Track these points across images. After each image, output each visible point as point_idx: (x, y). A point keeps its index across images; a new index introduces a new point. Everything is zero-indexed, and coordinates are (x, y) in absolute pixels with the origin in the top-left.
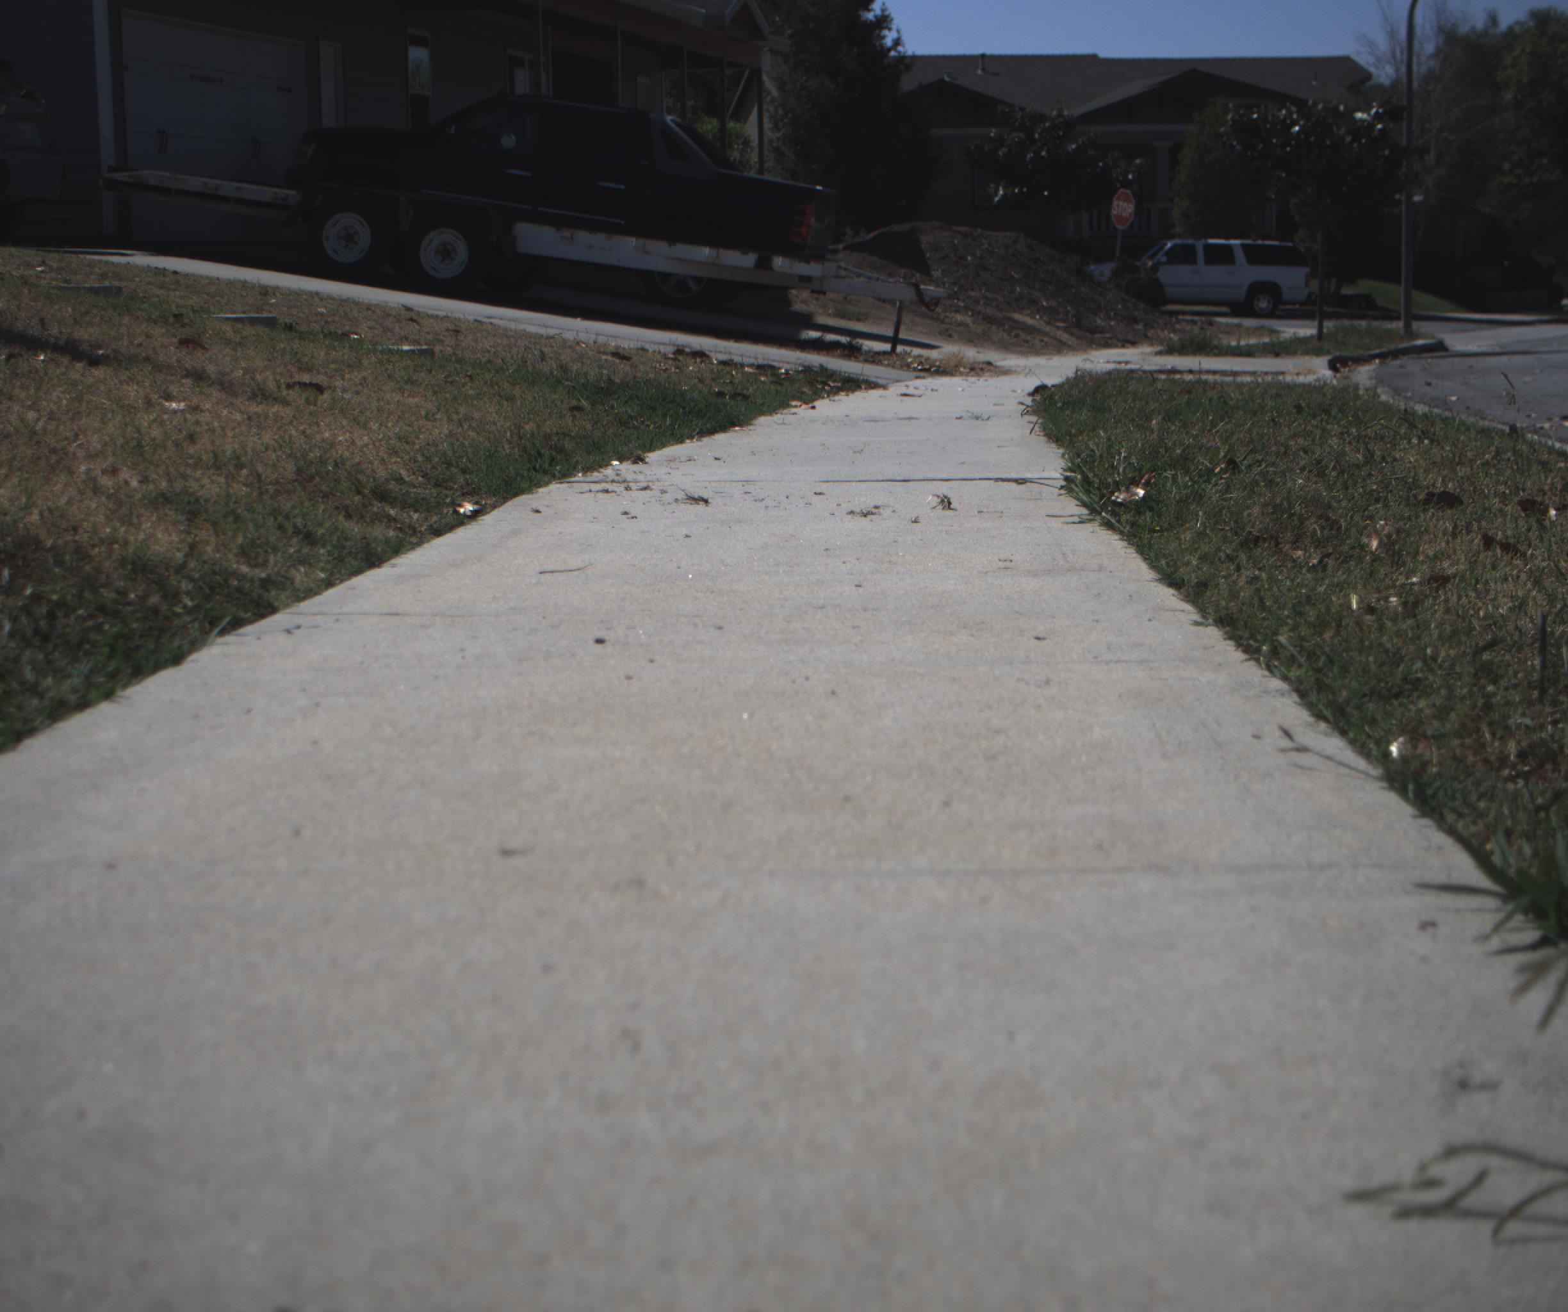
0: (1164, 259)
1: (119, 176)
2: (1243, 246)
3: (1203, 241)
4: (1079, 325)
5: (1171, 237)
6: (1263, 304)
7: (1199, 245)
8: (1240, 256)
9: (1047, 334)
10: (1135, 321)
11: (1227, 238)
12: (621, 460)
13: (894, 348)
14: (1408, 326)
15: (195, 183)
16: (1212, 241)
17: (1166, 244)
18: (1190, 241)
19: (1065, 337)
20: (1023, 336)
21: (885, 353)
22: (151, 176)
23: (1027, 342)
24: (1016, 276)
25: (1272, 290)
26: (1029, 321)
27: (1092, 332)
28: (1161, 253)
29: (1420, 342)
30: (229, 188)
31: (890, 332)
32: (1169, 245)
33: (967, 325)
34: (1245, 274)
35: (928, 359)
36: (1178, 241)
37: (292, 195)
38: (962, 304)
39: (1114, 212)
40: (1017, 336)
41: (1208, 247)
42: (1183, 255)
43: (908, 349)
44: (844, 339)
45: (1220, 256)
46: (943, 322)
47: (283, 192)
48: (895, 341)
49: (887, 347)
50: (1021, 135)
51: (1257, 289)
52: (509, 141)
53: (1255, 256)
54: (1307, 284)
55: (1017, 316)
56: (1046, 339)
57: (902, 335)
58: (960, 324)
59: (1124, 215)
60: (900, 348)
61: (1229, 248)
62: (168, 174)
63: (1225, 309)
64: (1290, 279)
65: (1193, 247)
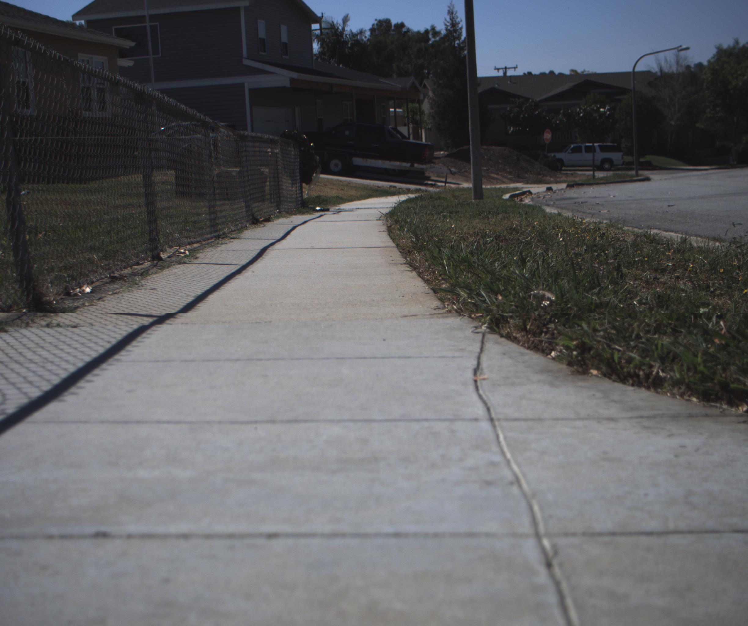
0: (570, 151)
2: (599, 146)
3: (585, 145)
5: (574, 143)
6: (607, 166)
7: (583, 146)
8: (598, 149)
11: (594, 143)
13: (445, 185)
14: (637, 172)
16: (588, 144)
18: (580, 145)
21: (442, 186)
24: (500, 162)
25: (610, 161)
28: (569, 149)
29: (640, 178)
31: (444, 180)
32: (572, 146)
34: (600, 156)
36: (575, 145)
39: (545, 137)
41: (587, 147)
42: (577, 150)
43: (449, 185)
45: (589, 150)
48: (446, 182)
49: (443, 184)
51: (604, 161)
53: (603, 149)
54: (622, 158)
57: (448, 180)
59: (548, 138)
60: (447, 185)
64: (616, 157)
65: (580, 147)
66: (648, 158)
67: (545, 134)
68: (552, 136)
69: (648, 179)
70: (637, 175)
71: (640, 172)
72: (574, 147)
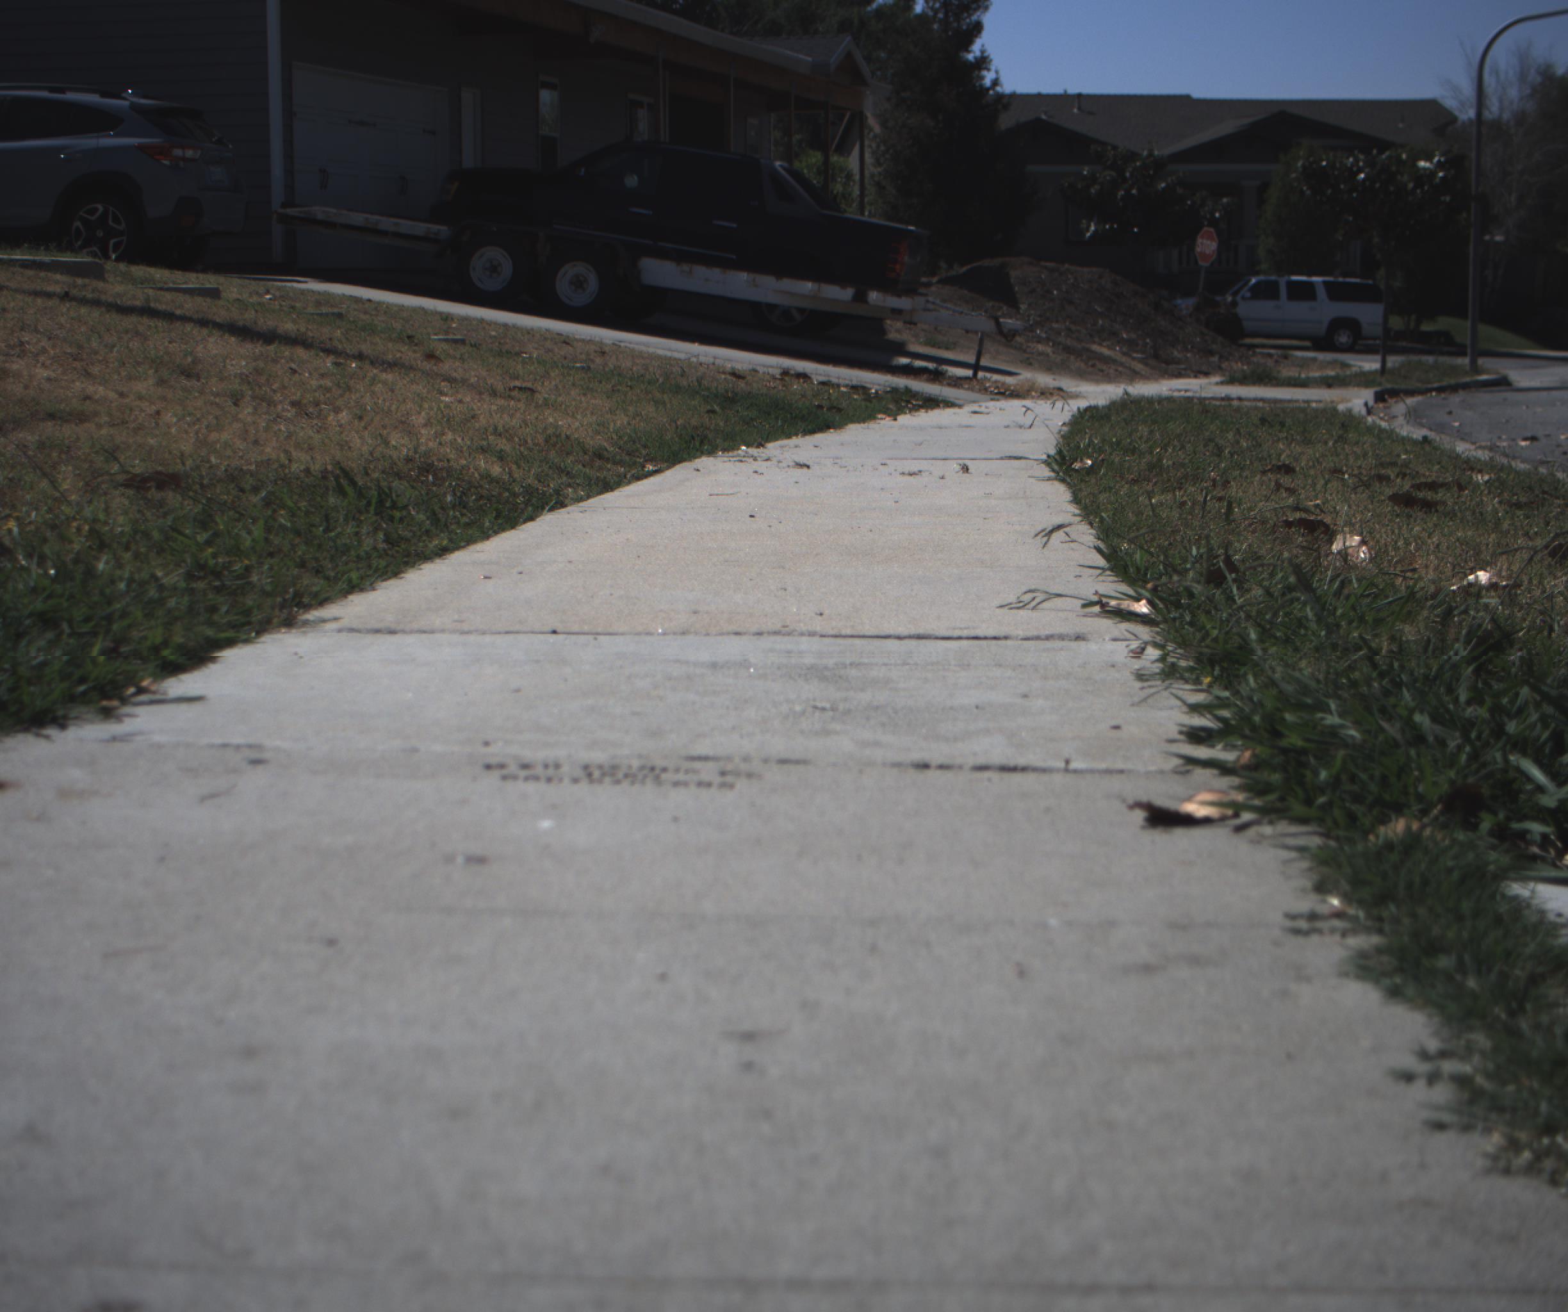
0: (1248, 295)
1: (290, 211)
2: (1324, 282)
3: (1286, 278)
4: (1156, 356)
5: (1257, 273)
6: (1343, 339)
7: (1282, 281)
8: (1321, 293)
9: (1122, 364)
10: (1211, 353)
11: (1309, 275)
12: (748, 446)
13: (975, 374)
14: (1473, 362)
15: (358, 219)
16: (1295, 278)
17: (1250, 280)
18: (1273, 278)
19: (1139, 367)
20: (1099, 365)
21: (967, 378)
22: (319, 212)
23: (1102, 371)
24: (1099, 310)
25: (1352, 325)
26: (1106, 352)
27: (1167, 363)
28: (1246, 288)
29: (1484, 377)
30: (387, 223)
31: (971, 359)
32: (1253, 281)
33: (1048, 355)
34: (1325, 310)
35: (1003, 384)
36: (1262, 277)
37: (442, 230)
38: (1044, 335)
39: (1198, 249)
40: (1093, 366)
41: (1290, 284)
42: (1267, 291)
43: (988, 375)
44: (931, 366)
45: (1303, 292)
46: (1025, 351)
47: (435, 228)
48: (976, 367)
49: (969, 373)
50: (1114, 174)
51: (1338, 324)
52: (632, 181)
53: (1336, 292)
55: (1095, 347)
56: (1120, 369)
57: (984, 363)
58: (1040, 354)
59: (1207, 252)
60: (981, 374)
61: (1311, 285)
62: (334, 211)
63: (1307, 344)
64: (1369, 314)
65: (1276, 283)
66: (1443, 323)
67: (1199, 241)
68: (1219, 245)
69: (1503, 383)
70: (1478, 369)
71: (1481, 361)
72: (1258, 284)
